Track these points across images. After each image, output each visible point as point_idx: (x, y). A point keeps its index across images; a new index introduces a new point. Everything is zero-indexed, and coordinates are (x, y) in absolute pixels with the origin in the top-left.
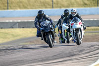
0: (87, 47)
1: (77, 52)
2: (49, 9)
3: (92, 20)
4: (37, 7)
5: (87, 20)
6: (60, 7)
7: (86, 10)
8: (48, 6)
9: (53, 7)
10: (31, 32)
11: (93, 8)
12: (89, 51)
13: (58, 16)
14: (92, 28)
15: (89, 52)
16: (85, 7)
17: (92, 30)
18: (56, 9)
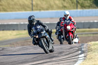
0: (67, 49)
6: (40, 10)
8: (27, 9)
10: (11, 35)
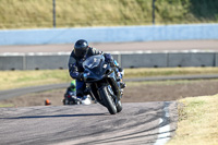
1: (108, 124)
2: (46, 29)
3: (140, 52)
4: (19, 24)
5: (131, 52)
7: (127, 31)
9: (54, 25)
11: (143, 26)
12: (135, 122)
13: (67, 44)
14: (142, 70)
15: (136, 125)
16: (126, 24)
17: (142, 74)
18: (62, 29)
